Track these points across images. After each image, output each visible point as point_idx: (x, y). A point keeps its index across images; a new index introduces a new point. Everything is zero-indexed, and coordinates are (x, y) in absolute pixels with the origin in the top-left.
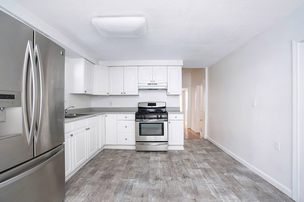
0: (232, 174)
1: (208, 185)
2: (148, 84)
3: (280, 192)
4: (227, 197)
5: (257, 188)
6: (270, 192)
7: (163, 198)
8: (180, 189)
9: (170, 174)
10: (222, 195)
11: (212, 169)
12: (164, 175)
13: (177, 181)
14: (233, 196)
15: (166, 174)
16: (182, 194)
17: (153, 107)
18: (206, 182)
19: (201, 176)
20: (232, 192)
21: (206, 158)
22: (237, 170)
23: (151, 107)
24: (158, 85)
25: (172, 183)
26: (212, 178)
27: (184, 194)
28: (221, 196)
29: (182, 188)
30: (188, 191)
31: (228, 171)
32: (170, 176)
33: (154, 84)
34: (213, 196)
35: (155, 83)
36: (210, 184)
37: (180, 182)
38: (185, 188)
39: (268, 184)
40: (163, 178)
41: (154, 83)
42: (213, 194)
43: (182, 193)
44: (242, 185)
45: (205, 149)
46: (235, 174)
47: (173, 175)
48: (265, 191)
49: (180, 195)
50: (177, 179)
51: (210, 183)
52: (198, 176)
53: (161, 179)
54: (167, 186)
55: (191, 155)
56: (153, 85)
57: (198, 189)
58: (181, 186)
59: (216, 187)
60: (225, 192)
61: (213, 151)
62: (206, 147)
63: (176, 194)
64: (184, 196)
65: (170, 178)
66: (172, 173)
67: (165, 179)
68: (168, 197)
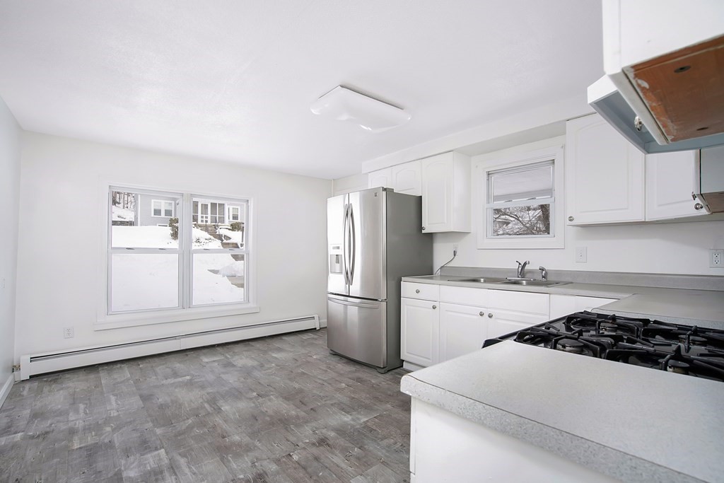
7: (279, 420)
8: (258, 444)
9: (304, 468)
12: (317, 459)
13: (274, 456)
15: (315, 464)
16: (249, 437)
27: (247, 438)
29: (256, 446)
30: (241, 446)
32: (303, 463)
37: (265, 457)
38: (248, 449)
40: (315, 451)
43: (251, 439)
47: (295, 469)
49: (253, 435)
50: (277, 461)
53: (314, 444)
54: (288, 438)
57: (218, 459)
58: (259, 449)
63: (263, 433)
64: (245, 435)
65: (295, 457)
66: (301, 475)
67: (304, 448)
68: (272, 424)
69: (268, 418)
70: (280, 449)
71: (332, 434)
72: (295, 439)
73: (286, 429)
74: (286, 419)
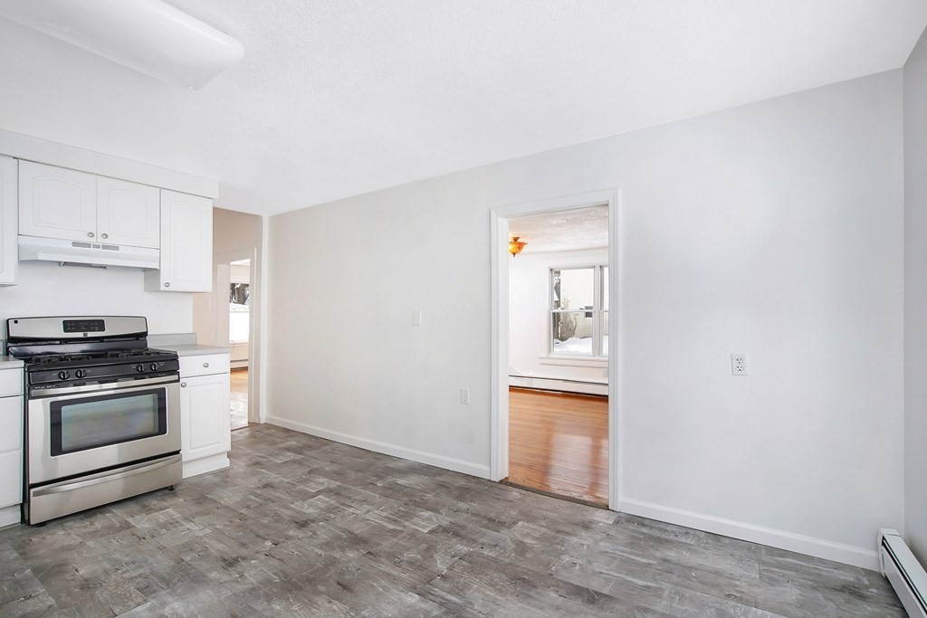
0: (390, 479)
1: (367, 517)
2: (75, 244)
3: (473, 477)
4: (415, 519)
5: (443, 486)
6: (462, 482)
7: (301, 588)
8: (320, 552)
9: (258, 536)
10: (408, 521)
11: (346, 485)
12: (243, 545)
14: (423, 513)
15: (245, 541)
16: (335, 558)
17: (90, 334)
18: (357, 512)
19: (338, 507)
20: (418, 509)
21: (309, 467)
22: (390, 468)
23: (80, 335)
24: (122, 250)
25: (285, 551)
26: (363, 501)
28: (406, 524)
29: (321, 548)
30: (340, 547)
31: (380, 478)
32: (260, 540)
33: (105, 247)
34: (394, 530)
35: (108, 242)
36: (371, 513)
39: (452, 474)
40: (244, 552)
41: (101, 241)
42: (392, 527)
43: (331, 556)
44: (421, 491)
45: (288, 449)
46: (395, 477)
47: (268, 535)
48: (456, 484)
50: (288, 538)
51: (369, 511)
52: (330, 509)
53: (244, 559)
54: (281, 563)
55: (261, 472)
56: (101, 249)
57: (356, 532)
59: (385, 514)
60: (406, 513)
61: (310, 448)
62: (283, 442)
63: (319, 565)
64: (343, 559)
65: (269, 543)
66: (261, 531)
67: (258, 552)
68: (310, 581)
69: (322, 588)
70: (289, 549)
71: (214, 575)
72: (270, 563)
73: (286, 575)
74: (290, 591)
